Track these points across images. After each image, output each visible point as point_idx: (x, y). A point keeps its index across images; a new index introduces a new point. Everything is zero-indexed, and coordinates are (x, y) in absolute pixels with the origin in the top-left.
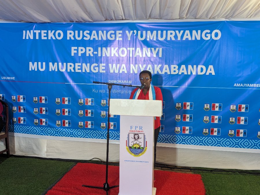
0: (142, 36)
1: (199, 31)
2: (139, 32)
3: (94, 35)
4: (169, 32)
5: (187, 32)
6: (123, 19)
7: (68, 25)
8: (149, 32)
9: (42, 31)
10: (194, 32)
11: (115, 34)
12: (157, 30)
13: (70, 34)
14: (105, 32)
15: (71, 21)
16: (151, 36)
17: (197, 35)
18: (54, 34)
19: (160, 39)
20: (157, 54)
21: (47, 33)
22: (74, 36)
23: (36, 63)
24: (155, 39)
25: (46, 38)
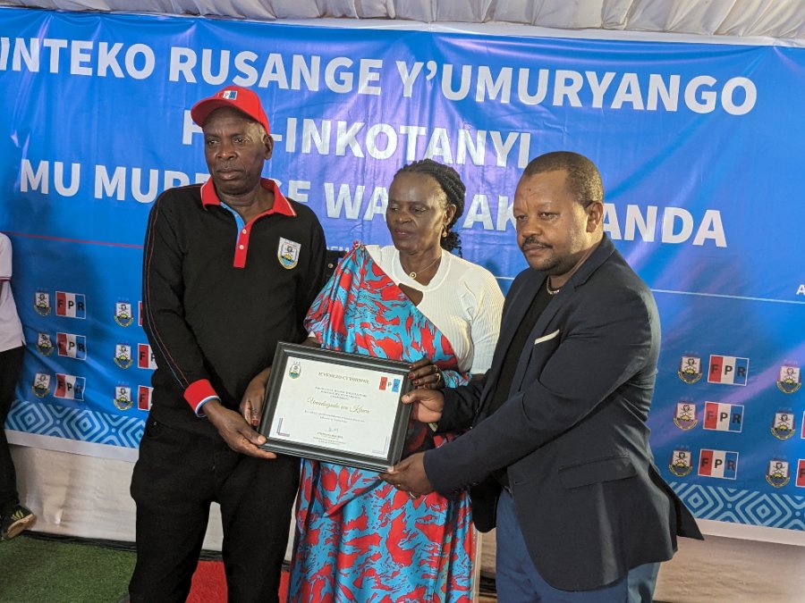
0: (456, 86)
1: (675, 80)
2: (448, 70)
3: (274, 71)
4: (561, 75)
5: (631, 79)
6: (388, 18)
7: (176, 26)
8: (484, 71)
9: (73, 42)
10: (656, 80)
11: (355, 70)
12: (516, 66)
13: (184, 59)
14: (316, 61)
15: (188, 12)
16: (489, 87)
17: (664, 93)
18: (121, 58)
19: (524, 98)
20: (513, 156)
21: (95, 53)
22: (197, 71)
23: (47, 163)
24: (505, 100)
25: (88, 72)
